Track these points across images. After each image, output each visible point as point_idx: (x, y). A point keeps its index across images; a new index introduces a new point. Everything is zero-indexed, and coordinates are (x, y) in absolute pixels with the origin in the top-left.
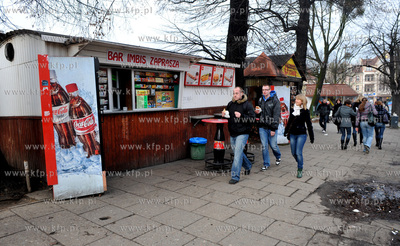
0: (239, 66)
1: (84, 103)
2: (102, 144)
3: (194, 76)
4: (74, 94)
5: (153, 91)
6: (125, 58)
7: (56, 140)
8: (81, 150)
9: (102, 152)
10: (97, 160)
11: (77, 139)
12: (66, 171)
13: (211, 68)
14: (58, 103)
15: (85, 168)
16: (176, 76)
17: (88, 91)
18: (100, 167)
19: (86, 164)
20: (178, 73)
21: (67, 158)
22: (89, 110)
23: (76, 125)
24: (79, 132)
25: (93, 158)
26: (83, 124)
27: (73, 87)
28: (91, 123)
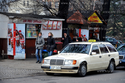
2: (25, 46)
4: (20, 33)
5: (32, 31)
6: (27, 21)
7: (16, 44)
8: (21, 47)
9: (25, 48)
10: (24, 50)
11: (20, 44)
12: (17, 52)
14: (17, 35)
15: (21, 52)
16: (40, 26)
17: (23, 32)
18: (24, 52)
19: (21, 51)
20: (41, 25)
21: (18, 49)
23: (20, 41)
24: (21, 43)
25: (23, 50)
26: (22, 41)
27: (20, 31)
28: (23, 40)
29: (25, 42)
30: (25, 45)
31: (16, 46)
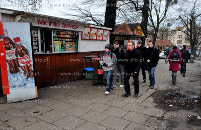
0: (111, 29)
1: (24, 49)
3: (87, 34)
4: (18, 43)
5: (64, 42)
6: (48, 24)
7: (8, 69)
8: (23, 75)
10: (32, 80)
11: (20, 69)
12: (14, 86)
13: (96, 30)
14: (9, 48)
15: (25, 85)
16: (77, 34)
17: (26, 42)
18: (34, 84)
19: (26, 82)
20: (78, 32)
21: (15, 79)
22: (27, 52)
24: (21, 65)
25: (29, 79)
26: (24, 60)
27: (18, 39)
28: (28, 60)
29: (32, 63)
30: (32, 68)
31: (9, 73)
